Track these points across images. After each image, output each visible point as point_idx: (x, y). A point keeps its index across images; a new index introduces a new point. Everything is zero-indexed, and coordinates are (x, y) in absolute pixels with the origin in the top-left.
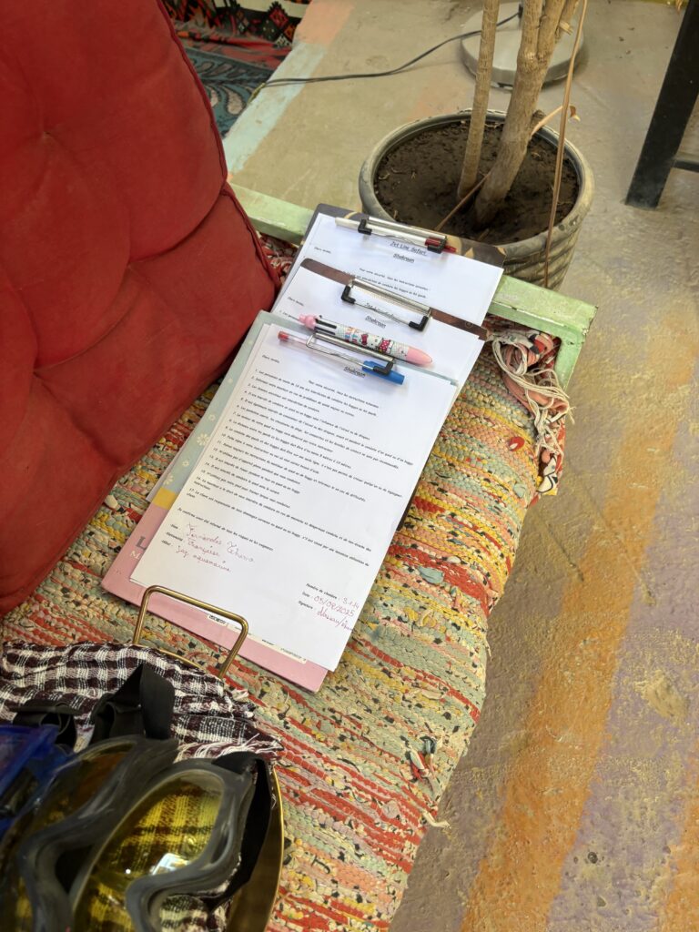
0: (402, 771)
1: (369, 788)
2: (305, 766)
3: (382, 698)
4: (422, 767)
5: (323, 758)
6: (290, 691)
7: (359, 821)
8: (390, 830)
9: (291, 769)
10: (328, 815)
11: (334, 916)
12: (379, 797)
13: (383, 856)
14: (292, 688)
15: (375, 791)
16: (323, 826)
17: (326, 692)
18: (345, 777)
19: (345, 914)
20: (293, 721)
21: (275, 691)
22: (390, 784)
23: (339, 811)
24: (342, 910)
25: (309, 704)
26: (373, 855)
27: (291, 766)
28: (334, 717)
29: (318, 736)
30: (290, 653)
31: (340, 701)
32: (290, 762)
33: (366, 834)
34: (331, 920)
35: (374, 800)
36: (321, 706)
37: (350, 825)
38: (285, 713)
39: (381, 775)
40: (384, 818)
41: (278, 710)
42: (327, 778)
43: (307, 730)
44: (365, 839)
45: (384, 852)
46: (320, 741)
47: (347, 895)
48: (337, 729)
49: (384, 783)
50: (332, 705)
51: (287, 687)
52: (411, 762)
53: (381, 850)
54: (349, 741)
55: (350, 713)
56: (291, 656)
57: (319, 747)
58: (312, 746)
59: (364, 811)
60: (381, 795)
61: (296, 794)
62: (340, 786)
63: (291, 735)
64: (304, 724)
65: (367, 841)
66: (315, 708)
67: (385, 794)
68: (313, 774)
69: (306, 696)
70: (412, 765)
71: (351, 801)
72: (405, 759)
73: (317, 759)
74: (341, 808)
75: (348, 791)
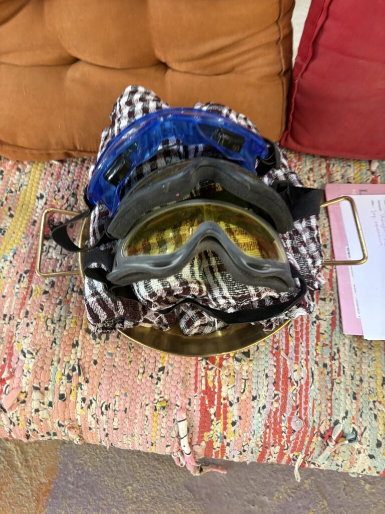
0: (324, 422)
1: (303, 399)
2: (297, 346)
3: (365, 385)
4: (334, 437)
5: (307, 357)
6: (335, 316)
7: (280, 401)
8: (283, 429)
9: (290, 338)
10: (274, 377)
11: (219, 408)
12: (300, 410)
13: (266, 431)
14: (337, 317)
15: (303, 405)
16: (267, 376)
17: (347, 341)
18: (302, 378)
19: (222, 417)
20: (318, 327)
21: (329, 307)
22: (313, 416)
23: (280, 383)
24: (224, 413)
25: (334, 333)
26: (263, 422)
27: (292, 337)
28: (335, 354)
29: (318, 348)
30: (358, 306)
31: (347, 353)
32: (294, 335)
33: (274, 410)
34: (215, 408)
35: (297, 407)
36: (337, 342)
37: (276, 395)
38: (320, 319)
39: (315, 405)
40: (290, 420)
41: (320, 314)
42: (296, 365)
43: (318, 338)
44: (271, 410)
45: (268, 431)
46: (316, 350)
47: (234, 413)
48: (329, 359)
49: (311, 410)
50: (342, 349)
51: (336, 314)
52: (333, 428)
53: (268, 427)
54: (326, 372)
55: (343, 364)
56: (356, 307)
57: (313, 352)
58: (310, 346)
59: (288, 401)
60: (303, 411)
61: (277, 348)
62: (295, 376)
63: (310, 329)
64: (321, 335)
65: (270, 413)
66: (333, 338)
67: (305, 414)
68: (294, 355)
69: (337, 328)
70: (332, 429)
71: (291, 390)
72: (333, 421)
73: (304, 353)
74: (283, 384)
75: (295, 384)
